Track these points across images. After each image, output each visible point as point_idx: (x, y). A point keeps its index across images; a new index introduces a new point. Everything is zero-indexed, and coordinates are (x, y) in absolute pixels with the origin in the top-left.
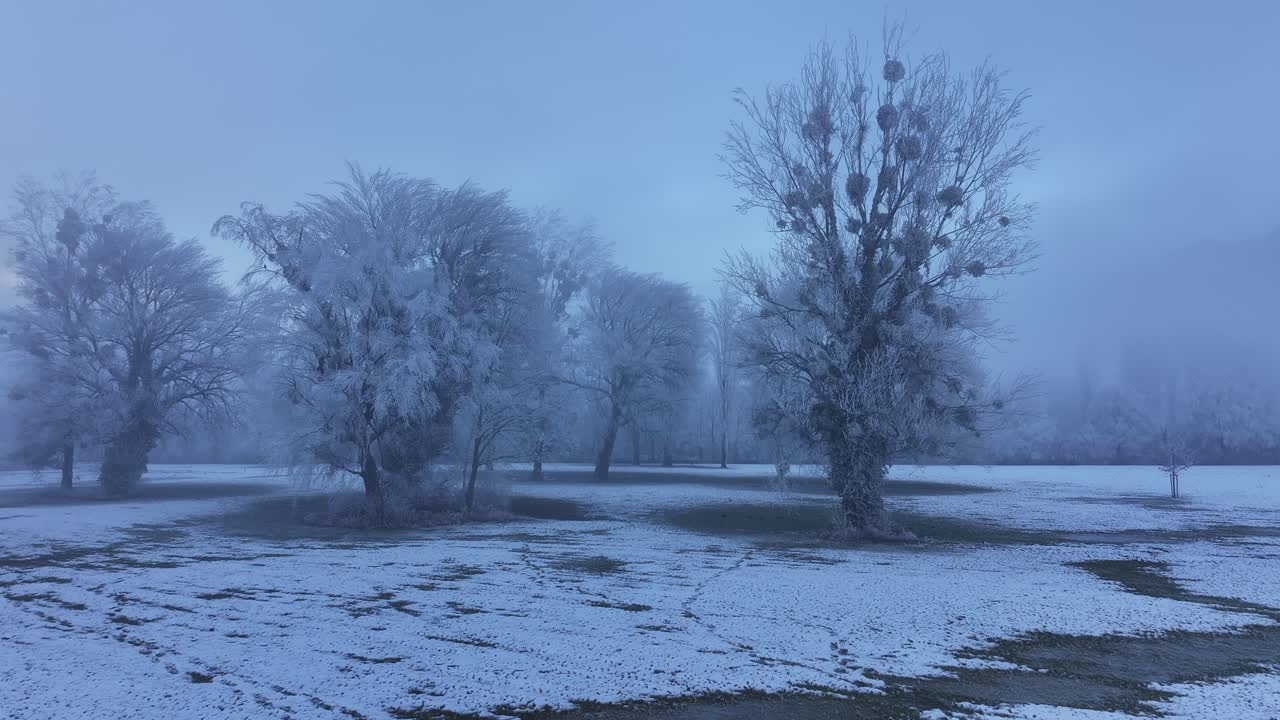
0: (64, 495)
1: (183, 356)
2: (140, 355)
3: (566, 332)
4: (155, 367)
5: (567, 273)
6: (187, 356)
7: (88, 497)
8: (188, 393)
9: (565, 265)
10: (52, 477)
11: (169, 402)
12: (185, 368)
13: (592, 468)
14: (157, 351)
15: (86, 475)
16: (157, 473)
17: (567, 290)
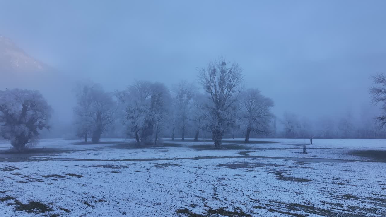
0: (85, 143)
1: (107, 115)
2: (99, 115)
3: (189, 107)
4: (102, 117)
5: (189, 93)
6: (108, 115)
7: (90, 143)
8: (108, 122)
9: (189, 92)
10: (84, 140)
11: (105, 124)
12: (107, 118)
13: (194, 139)
14: (102, 114)
15: (89, 140)
16: (102, 140)
17: (189, 97)
